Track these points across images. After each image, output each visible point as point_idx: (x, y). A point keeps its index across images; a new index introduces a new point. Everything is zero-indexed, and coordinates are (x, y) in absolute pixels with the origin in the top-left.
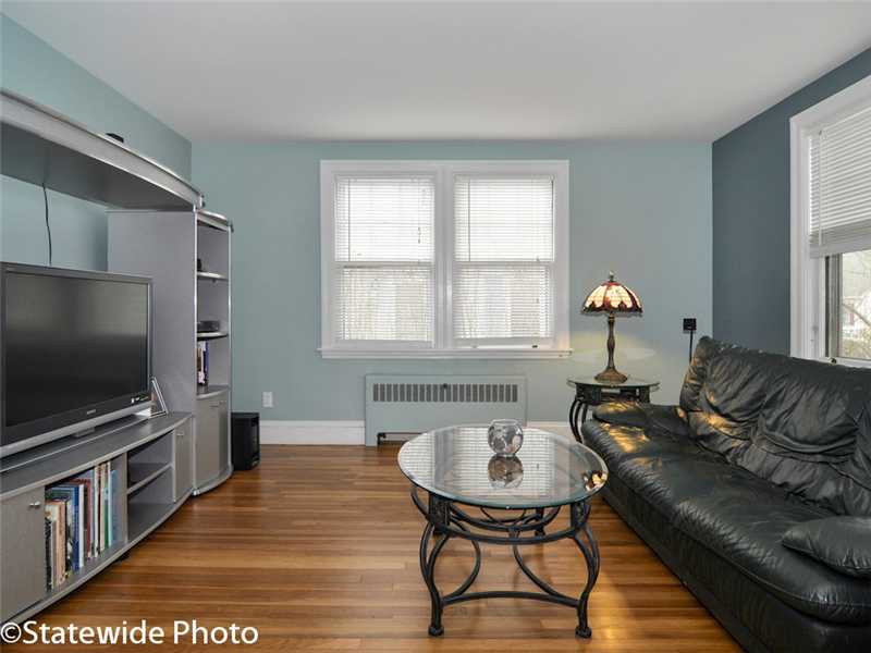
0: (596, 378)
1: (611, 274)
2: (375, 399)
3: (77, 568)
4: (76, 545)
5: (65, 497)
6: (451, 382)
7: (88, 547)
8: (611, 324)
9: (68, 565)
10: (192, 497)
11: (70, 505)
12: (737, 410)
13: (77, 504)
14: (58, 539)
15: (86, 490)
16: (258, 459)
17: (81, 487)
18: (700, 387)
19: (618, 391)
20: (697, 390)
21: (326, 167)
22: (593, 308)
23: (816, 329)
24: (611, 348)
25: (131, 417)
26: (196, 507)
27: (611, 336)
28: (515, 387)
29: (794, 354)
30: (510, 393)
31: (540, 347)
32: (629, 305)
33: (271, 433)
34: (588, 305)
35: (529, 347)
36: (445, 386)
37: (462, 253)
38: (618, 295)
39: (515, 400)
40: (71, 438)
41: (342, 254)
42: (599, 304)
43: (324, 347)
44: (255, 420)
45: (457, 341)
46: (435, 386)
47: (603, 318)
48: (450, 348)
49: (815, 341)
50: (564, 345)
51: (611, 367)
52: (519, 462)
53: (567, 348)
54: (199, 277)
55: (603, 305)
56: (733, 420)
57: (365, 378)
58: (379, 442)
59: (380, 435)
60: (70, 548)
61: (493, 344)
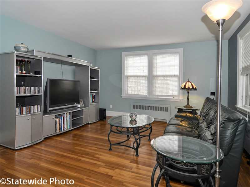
0: (184, 107)
2: (133, 108)
3: (62, 131)
4: (61, 127)
5: (59, 118)
6: (151, 105)
7: (64, 127)
8: (188, 93)
9: (60, 130)
10: (88, 123)
11: (60, 120)
13: (62, 119)
14: (58, 125)
15: (64, 118)
16: (106, 119)
17: (63, 117)
19: (191, 111)
21: (123, 54)
24: (188, 99)
25: (76, 106)
26: (89, 126)
27: (188, 96)
28: (167, 108)
31: (175, 98)
32: (191, 87)
33: (109, 113)
34: (187, 87)
35: (172, 98)
36: (149, 106)
37: (155, 73)
38: (190, 85)
39: (167, 111)
40: (63, 109)
41: (126, 74)
42: (183, 87)
43: (122, 95)
44: (105, 110)
45: (153, 95)
46: (147, 106)
51: (188, 104)
52: (136, 121)
53: (182, 99)
54: (90, 80)
57: (131, 103)
60: (60, 127)
61: (162, 96)
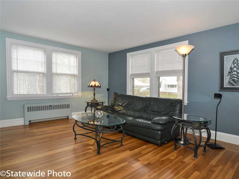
0: (91, 101)
1: (94, 79)
2: (28, 111)
6: (52, 104)
8: (94, 90)
12: (125, 105)
18: (116, 102)
20: (115, 102)
22: (92, 86)
23: (131, 91)
24: (94, 95)
27: (94, 92)
28: (69, 105)
29: (127, 94)
30: (68, 106)
31: (74, 95)
32: (99, 86)
34: (90, 85)
35: (72, 95)
36: (51, 106)
37: (54, 71)
38: (97, 84)
39: (69, 108)
42: (93, 85)
43: (8, 97)
45: (53, 94)
46: (47, 106)
47: (93, 88)
48: (51, 96)
49: (131, 93)
50: (80, 94)
51: (94, 99)
55: (94, 86)
56: (125, 107)
57: (24, 105)
58: (30, 124)
59: (30, 121)
61: (62, 94)
